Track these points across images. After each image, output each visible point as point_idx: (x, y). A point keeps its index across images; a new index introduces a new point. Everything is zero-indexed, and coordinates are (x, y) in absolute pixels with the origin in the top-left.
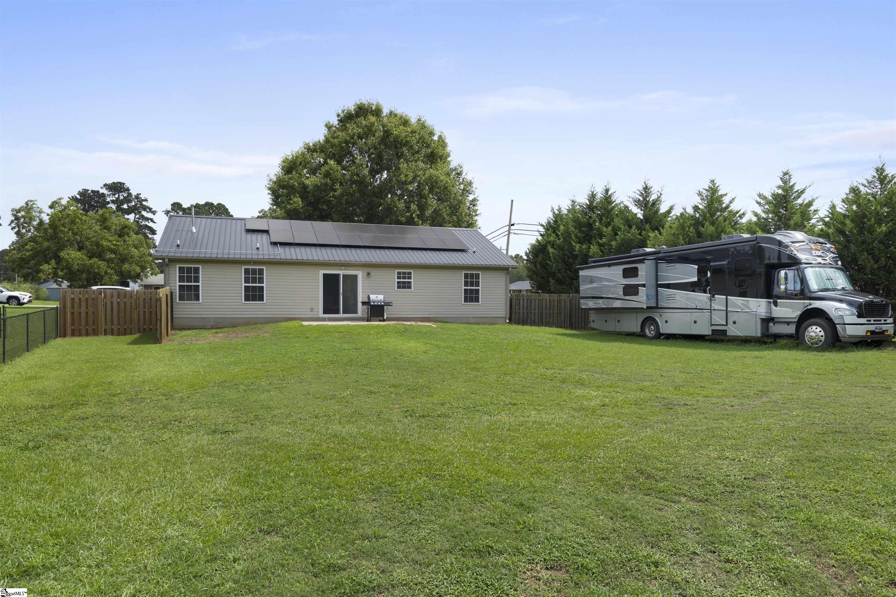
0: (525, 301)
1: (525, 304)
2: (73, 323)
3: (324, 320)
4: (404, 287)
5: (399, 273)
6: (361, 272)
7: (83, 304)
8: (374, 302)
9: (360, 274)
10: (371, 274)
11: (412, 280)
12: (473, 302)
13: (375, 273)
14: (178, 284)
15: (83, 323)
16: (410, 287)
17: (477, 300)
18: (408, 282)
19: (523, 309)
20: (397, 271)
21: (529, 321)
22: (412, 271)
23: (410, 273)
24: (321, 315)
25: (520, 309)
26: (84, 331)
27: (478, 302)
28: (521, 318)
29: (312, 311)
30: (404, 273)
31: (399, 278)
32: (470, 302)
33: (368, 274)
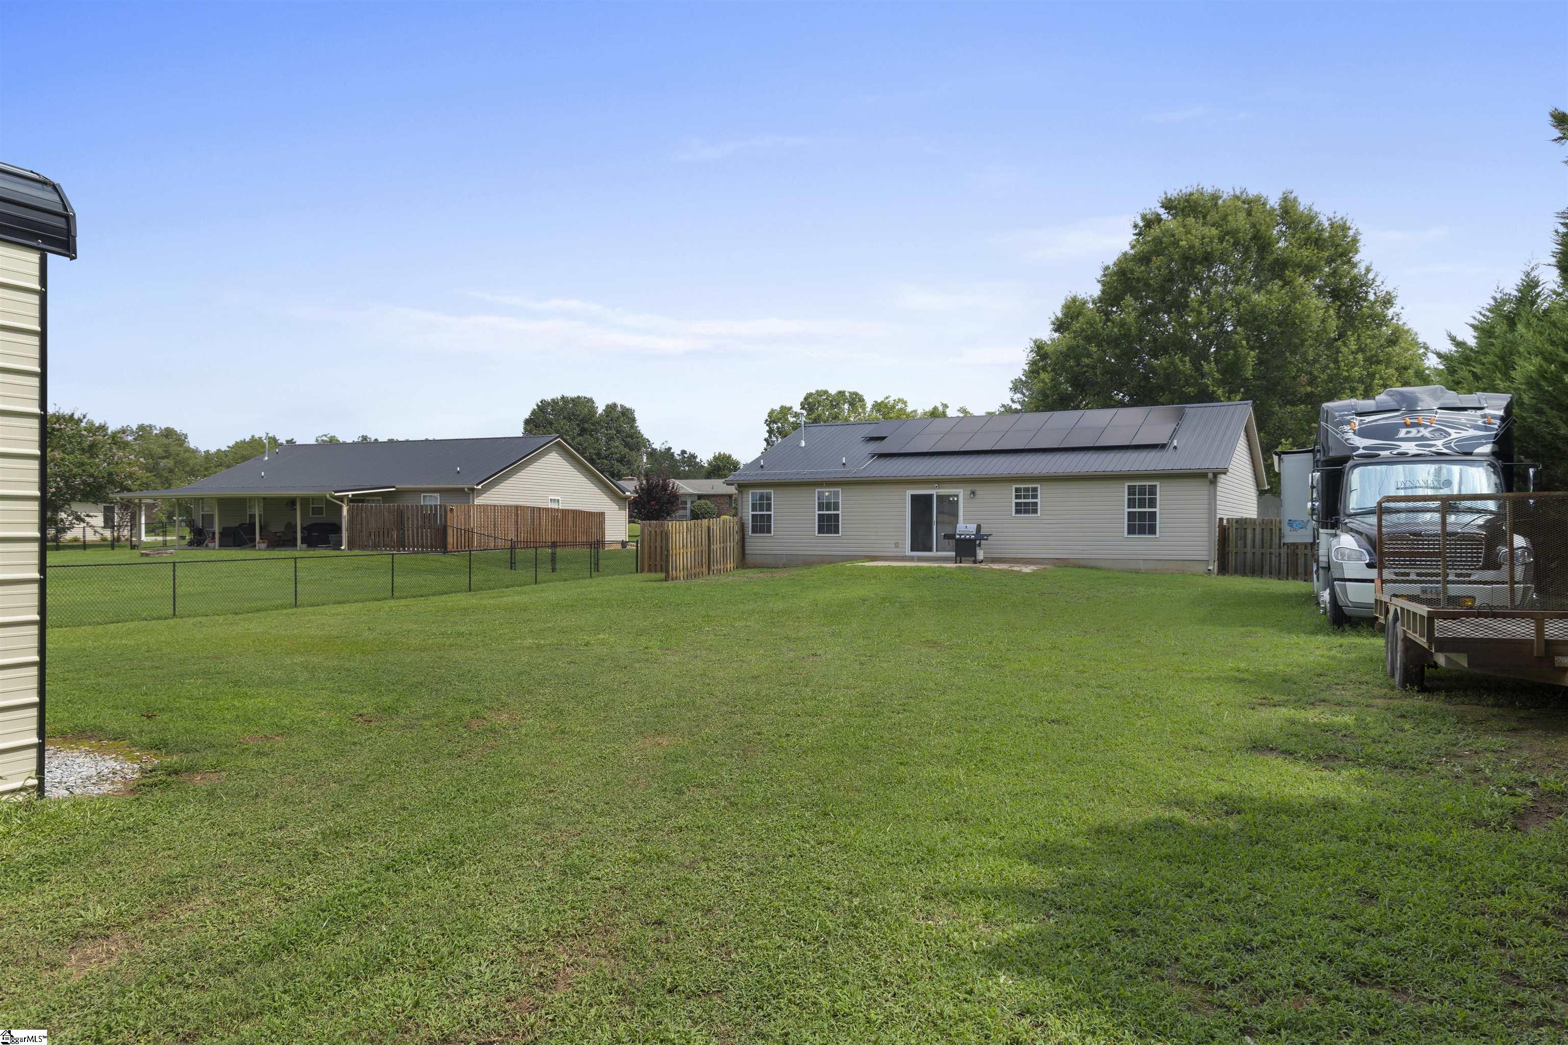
0: (1258, 531)
1: (1258, 537)
2: (650, 558)
3: (911, 559)
4: (1026, 512)
5: (1017, 490)
6: (961, 491)
7: (659, 538)
8: (960, 535)
9: (961, 493)
10: (977, 493)
11: (1038, 500)
12: (1145, 533)
13: (982, 491)
14: (751, 513)
15: (658, 558)
16: (1035, 511)
17: (1152, 530)
18: (1033, 503)
19: (1254, 547)
20: (1014, 487)
21: (1267, 568)
22: (1039, 486)
23: (1035, 490)
24: (909, 553)
25: (1245, 547)
26: (658, 567)
27: (1155, 533)
28: (1248, 562)
29: (896, 547)
30: (1027, 490)
31: (1017, 497)
32: (1139, 533)
33: (973, 493)
